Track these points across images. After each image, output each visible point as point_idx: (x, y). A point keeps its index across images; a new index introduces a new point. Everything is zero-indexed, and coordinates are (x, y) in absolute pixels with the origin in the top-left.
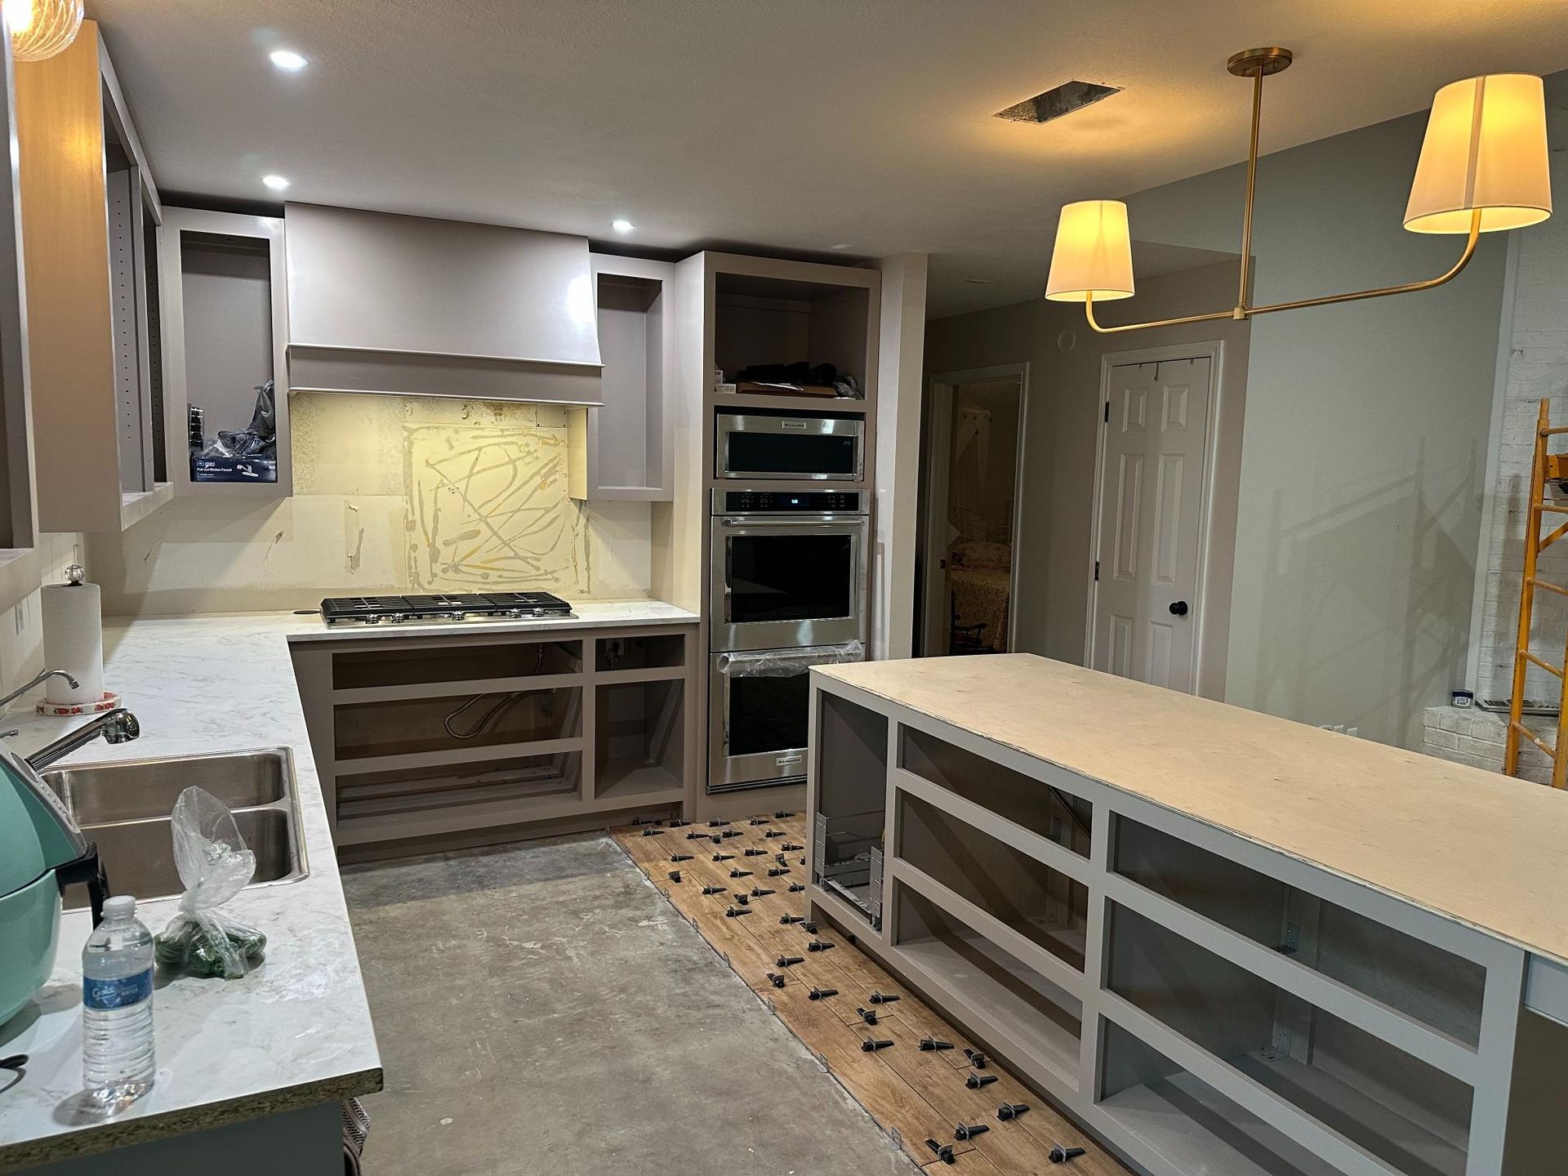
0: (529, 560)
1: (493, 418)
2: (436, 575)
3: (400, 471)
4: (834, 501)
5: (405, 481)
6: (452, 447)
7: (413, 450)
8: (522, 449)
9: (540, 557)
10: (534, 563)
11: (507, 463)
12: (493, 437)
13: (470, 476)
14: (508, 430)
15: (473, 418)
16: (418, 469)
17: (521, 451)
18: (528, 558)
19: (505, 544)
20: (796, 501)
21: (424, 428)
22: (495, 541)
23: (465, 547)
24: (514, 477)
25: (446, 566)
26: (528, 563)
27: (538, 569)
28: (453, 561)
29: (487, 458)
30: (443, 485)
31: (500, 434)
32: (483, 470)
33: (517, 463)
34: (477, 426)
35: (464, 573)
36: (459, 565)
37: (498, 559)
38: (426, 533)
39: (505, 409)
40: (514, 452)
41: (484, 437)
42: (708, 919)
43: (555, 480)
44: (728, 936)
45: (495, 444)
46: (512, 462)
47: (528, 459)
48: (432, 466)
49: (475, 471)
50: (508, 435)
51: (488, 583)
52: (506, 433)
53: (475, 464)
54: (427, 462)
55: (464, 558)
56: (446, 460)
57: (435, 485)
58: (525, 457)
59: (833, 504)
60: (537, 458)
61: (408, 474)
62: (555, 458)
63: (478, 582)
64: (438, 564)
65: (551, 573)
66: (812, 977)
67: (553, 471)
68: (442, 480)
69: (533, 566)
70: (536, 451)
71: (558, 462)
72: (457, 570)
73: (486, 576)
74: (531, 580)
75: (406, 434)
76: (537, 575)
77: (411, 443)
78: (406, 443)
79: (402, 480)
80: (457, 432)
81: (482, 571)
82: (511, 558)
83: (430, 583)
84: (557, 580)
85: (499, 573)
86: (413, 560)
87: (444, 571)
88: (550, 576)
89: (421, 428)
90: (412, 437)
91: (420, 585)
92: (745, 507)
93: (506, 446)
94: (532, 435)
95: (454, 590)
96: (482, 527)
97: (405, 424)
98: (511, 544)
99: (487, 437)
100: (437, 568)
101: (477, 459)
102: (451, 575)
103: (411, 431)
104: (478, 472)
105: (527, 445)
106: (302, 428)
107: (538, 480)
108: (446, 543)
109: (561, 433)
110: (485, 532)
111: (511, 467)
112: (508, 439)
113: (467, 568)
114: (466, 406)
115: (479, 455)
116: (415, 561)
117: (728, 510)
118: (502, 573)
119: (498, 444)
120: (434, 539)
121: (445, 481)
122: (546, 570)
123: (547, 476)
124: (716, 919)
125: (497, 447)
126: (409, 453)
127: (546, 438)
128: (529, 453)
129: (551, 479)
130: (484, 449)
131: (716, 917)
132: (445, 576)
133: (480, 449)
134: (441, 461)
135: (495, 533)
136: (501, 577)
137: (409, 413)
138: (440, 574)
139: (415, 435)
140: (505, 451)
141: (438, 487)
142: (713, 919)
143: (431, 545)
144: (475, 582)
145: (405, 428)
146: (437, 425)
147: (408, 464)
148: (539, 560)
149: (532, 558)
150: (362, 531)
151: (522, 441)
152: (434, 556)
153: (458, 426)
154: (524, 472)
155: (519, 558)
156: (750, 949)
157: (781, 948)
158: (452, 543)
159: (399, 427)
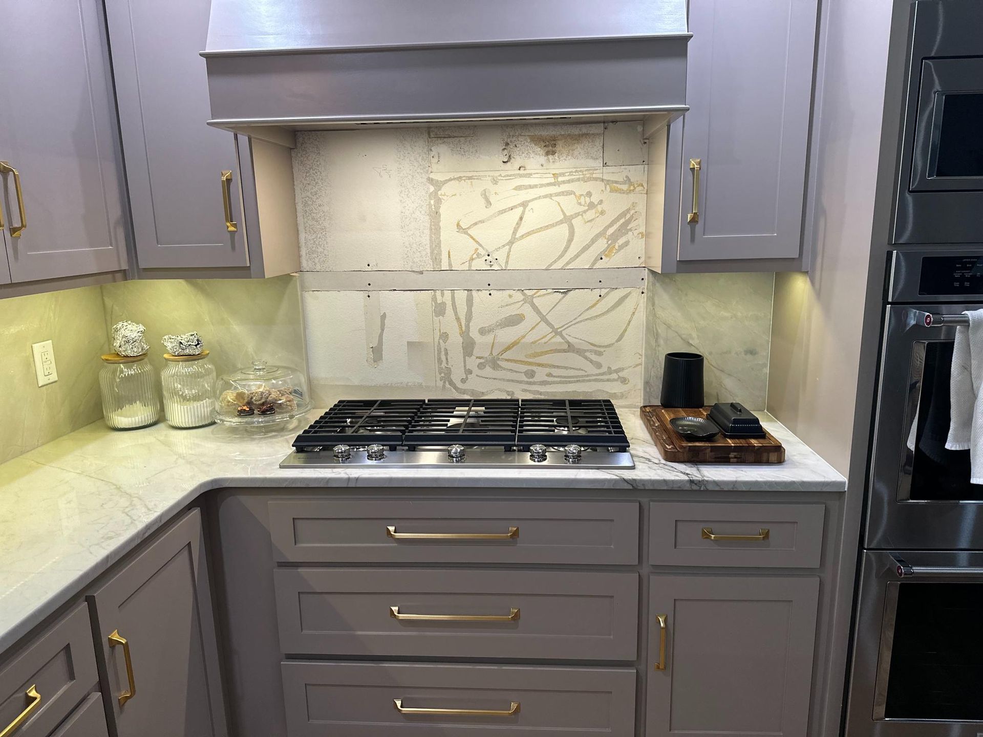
0: (588, 354)
1: (542, 159)
2: (470, 372)
3: (426, 240)
5: (432, 253)
6: (488, 203)
7: (441, 211)
8: (582, 200)
9: (602, 350)
10: (594, 357)
11: (561, 222)
12: (542, 186)
13: (511, 243)
14: (563, 174)
15: (517, 161)
16: (448, 235)
17: (580, 204)
18: (586, 351)
19: (557, 332)
21: (454, 179)
22: (544, 329)
23: (507, 335)
24: (570, 241)
25: (482, 361)
26: (586, 358)
27: (599, 366)
28: (491, 353)
29: (532, 220)
30: (479, 256)
31: (552, 180)
32: (529, 234)
33: (574, 221)
34: (522, 172)
35: (505, 369)
36: (498, 359)
37: (546, 353)
38: (458, 319)
39: (560, 144)
40: (570, 205)
41: (531, 187)
43: (627, 243)
45: (545, 196)
46: (568, 220)
47: (591, 214)
48: (465, 231)
49: (518, 235)
50: (564, 182)
51: (534, 383)
52: (560, 179)
53: (519, 224)
54: (458, 225)
55: (502, 353)
56: (482, 222)
57: (468, 258)
58: (585, 212)
60: (602, 213)
61: (436, 245)
62: (628, 210)
63: (520, 382)
64: (473, 357)
65: (617, 371)
67: (624, 229)
68: (476, 250)
69: (591, 361)
70: (601, 202)
71: (632, 216)
72: (495, 365)
73: (531, 374)
74: (590, 381)
75: (432, 189)
76: (597, 375)
77: (439, 201)
78: (432, 202)
79: (429, 251)
80: (495, 182)
81: (525, 368)
82: (565, 351)
83: (463, 381)
84: (624, 381)
85: (548, 370)
86: (443, 353)
87: (481, 366)
88: (614, 376)
89: (450, 180)
90: (439, 193)
91: (451, 383)
92: (961, 286)
93: (560, 199)
94: (596, 179)
95: (492, 391)
96: (527, 310)
97: (432, 176)
98: (564, 333)
99: (536, 186)
100: (472, 363)
101: (521, 218)
102: (488, 371)
103: (438, 185)
104: (522, 237)
105: (589, 194)
106: (310, 187)
107: (602, 244)
108: (482, 331)
109: (636, 173)
110: (531, 317)
111: (564, 229)
112: (564, 188)
113: (509, 363)
114: (507, 144)
115: (523, 213)
116: (446, 354)
118: (555, 372)
119: (550, 196)
120: (468, 326)
121: (481, 251)
122: (609, 368)
123: (614, 237)
125: (548, 199)
126: (435, 215)
127: (616, 182)
128: (591, 206)
129: (621, 241)
130: (531, 205)
132: (480, 372)
133: (524, 204)
134: (476, 224)
135: (544, 319)
136: (549, 375)
137: (436, 160)
138: (476, 371)
139: (445, 189)
140: (559, 204)
141: (472, 259)
143: (465, 334)
144: (518, 382)
145: (430, 181)
146: (470, 174)
147: (435, 229)
148: (600, 354)
149: (591, 351)
150: (384, 317)
151: (580, 188)
152: (468, 347)
153: (497, 174)
154: (583, 233)
155: (573, 351)
158: (489, 331)
159: (425, 180)
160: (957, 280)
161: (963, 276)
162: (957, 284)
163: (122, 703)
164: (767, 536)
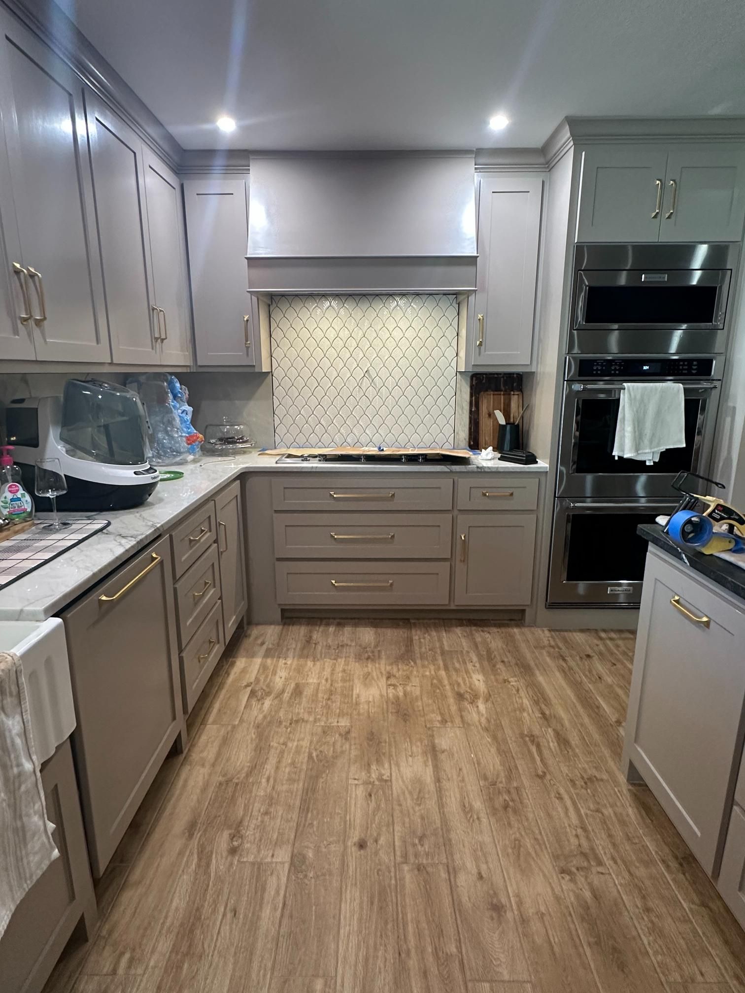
4: (686, 367)
20: (645, 368)
42: (525, 742)
44: (540, 773)
59: (685, 369)
66: (623, 867)
92: (597, 373)
117: (579, 376)
124: (533, 745)
131: (533, 742)
142: (529, 744)
156: (560, 798)
157: (592, 806)
160: (595, 370)
161: (597, 368)
162: (595, 372)
163: (222, 552)
164: (512, 494)
